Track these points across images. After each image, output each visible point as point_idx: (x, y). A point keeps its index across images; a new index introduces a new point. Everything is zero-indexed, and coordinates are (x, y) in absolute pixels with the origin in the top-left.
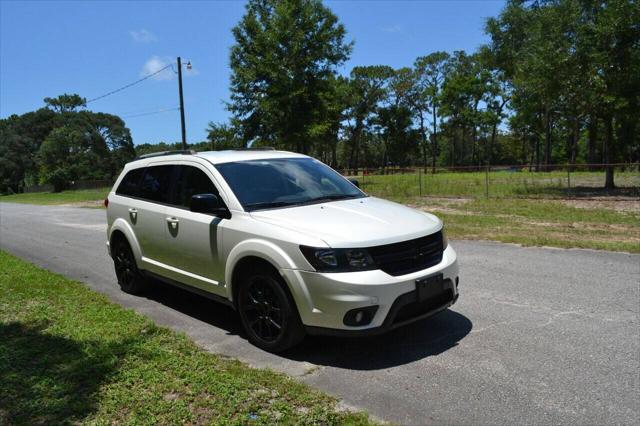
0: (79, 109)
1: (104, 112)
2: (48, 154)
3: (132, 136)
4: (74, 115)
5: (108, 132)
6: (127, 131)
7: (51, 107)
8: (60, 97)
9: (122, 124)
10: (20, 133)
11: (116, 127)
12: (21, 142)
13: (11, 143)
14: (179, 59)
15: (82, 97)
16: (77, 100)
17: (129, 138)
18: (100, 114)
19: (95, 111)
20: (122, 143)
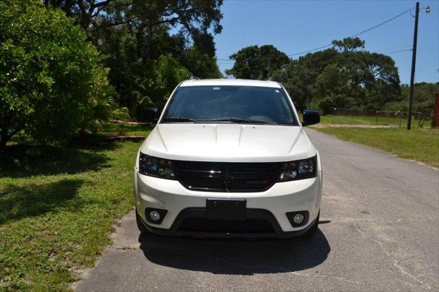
0: (359, 49)
1: (378, 53)
2: (321, 85)
3: (399, 74)
4: (352, 54)
5: (378, 70)
6: (396, 69)
7: (337, 48)
8: (345, 40)
9: (393, 63)
10: (309, 67)
11: (387, 65)
12: (309, 74)
13: (302, 75)
14: (418, 4)
15: (362, 40)
16: (358, 43)
17: (397, 76)
18: (375, 54)
19: (371, 52)
20: (391, 80)
